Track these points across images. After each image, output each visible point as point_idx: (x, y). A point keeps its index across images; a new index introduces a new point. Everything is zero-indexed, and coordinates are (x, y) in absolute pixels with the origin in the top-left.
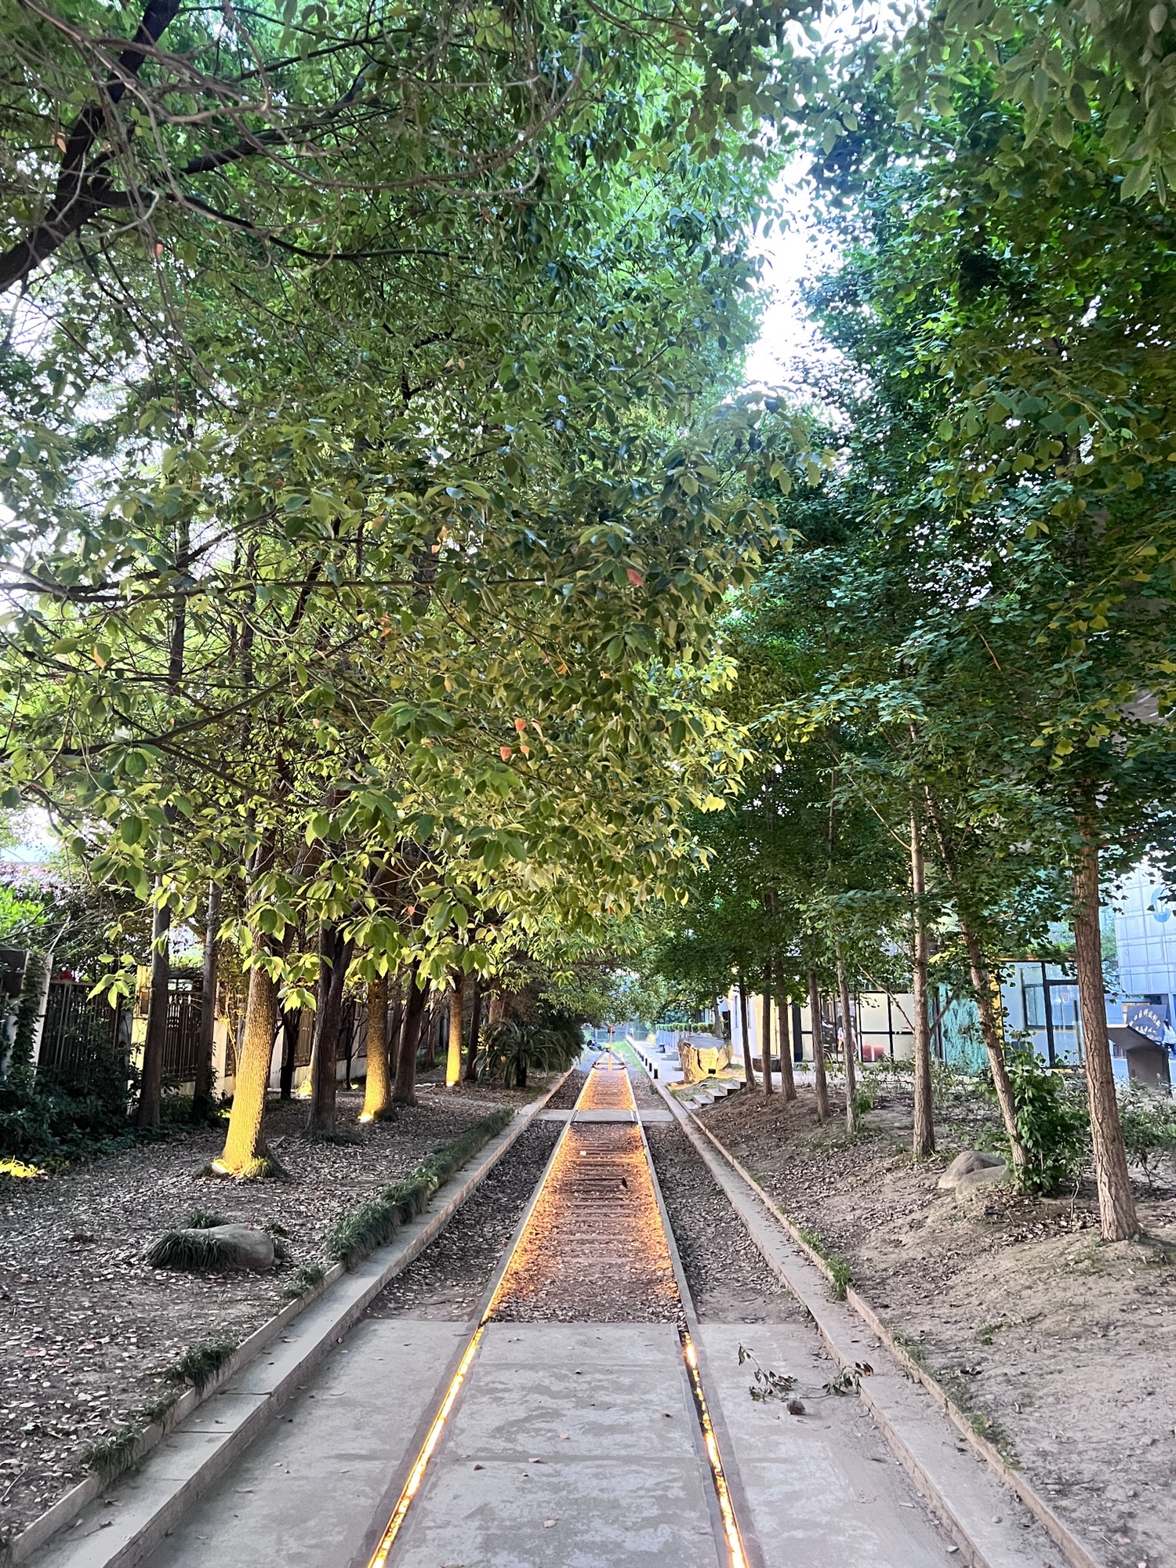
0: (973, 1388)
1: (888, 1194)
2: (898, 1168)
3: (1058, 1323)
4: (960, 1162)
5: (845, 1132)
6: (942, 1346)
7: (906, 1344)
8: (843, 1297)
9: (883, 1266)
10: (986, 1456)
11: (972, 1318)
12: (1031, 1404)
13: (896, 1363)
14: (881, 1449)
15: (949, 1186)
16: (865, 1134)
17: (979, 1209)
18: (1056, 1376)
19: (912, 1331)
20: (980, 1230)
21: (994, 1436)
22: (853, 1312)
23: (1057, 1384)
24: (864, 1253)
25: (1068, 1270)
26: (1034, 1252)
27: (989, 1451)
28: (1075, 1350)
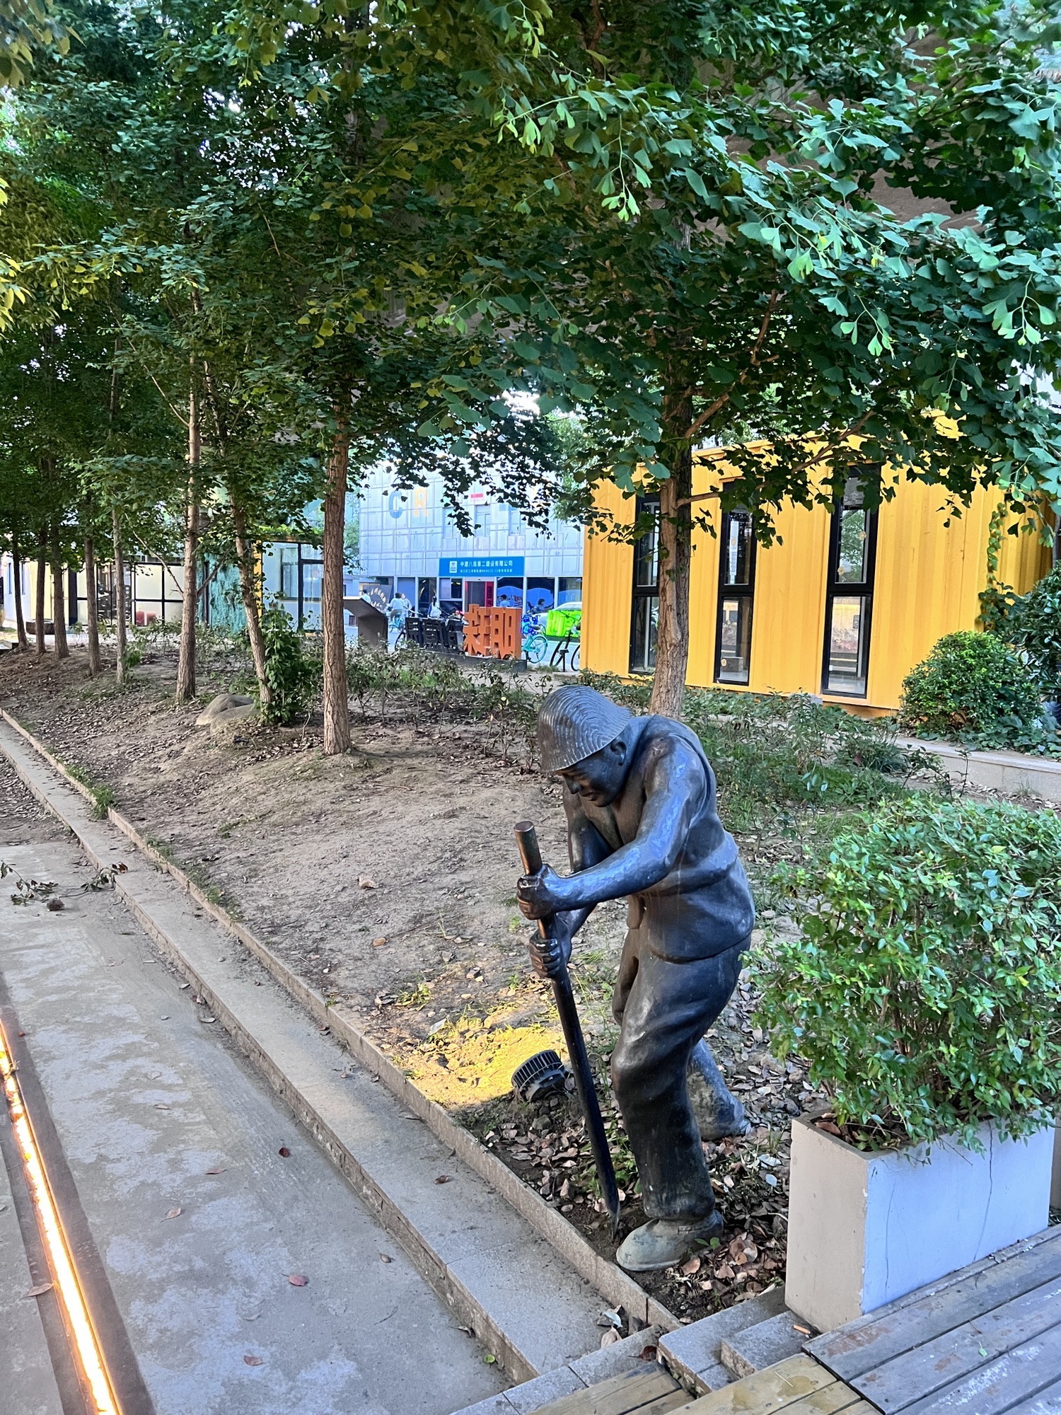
0: (211, 870)
1: (151, 732)
2: (161, 711)
3: (283, 817)
4: (215, 704)
5: (115, 683)
6: (188, 844)
7: (158, 845)
8: (104, 816)
9: (142, 789)
10: (217, 916)
11: (216, 820)
12: (256, 875)
13: (148, 861)
14: (131, 925)
15: (205, 723)
16: (132, 684)
17: (229, 739)
18: (278, 854)
19: (165, 835)
20: (228, 754)
21: (225, 902)
22: (113, 827)
23: (278, 859)
24: (126, 780)
25: (295, 778)
26: (270, 768)
27: (220, 914)
28: (294, 834)
